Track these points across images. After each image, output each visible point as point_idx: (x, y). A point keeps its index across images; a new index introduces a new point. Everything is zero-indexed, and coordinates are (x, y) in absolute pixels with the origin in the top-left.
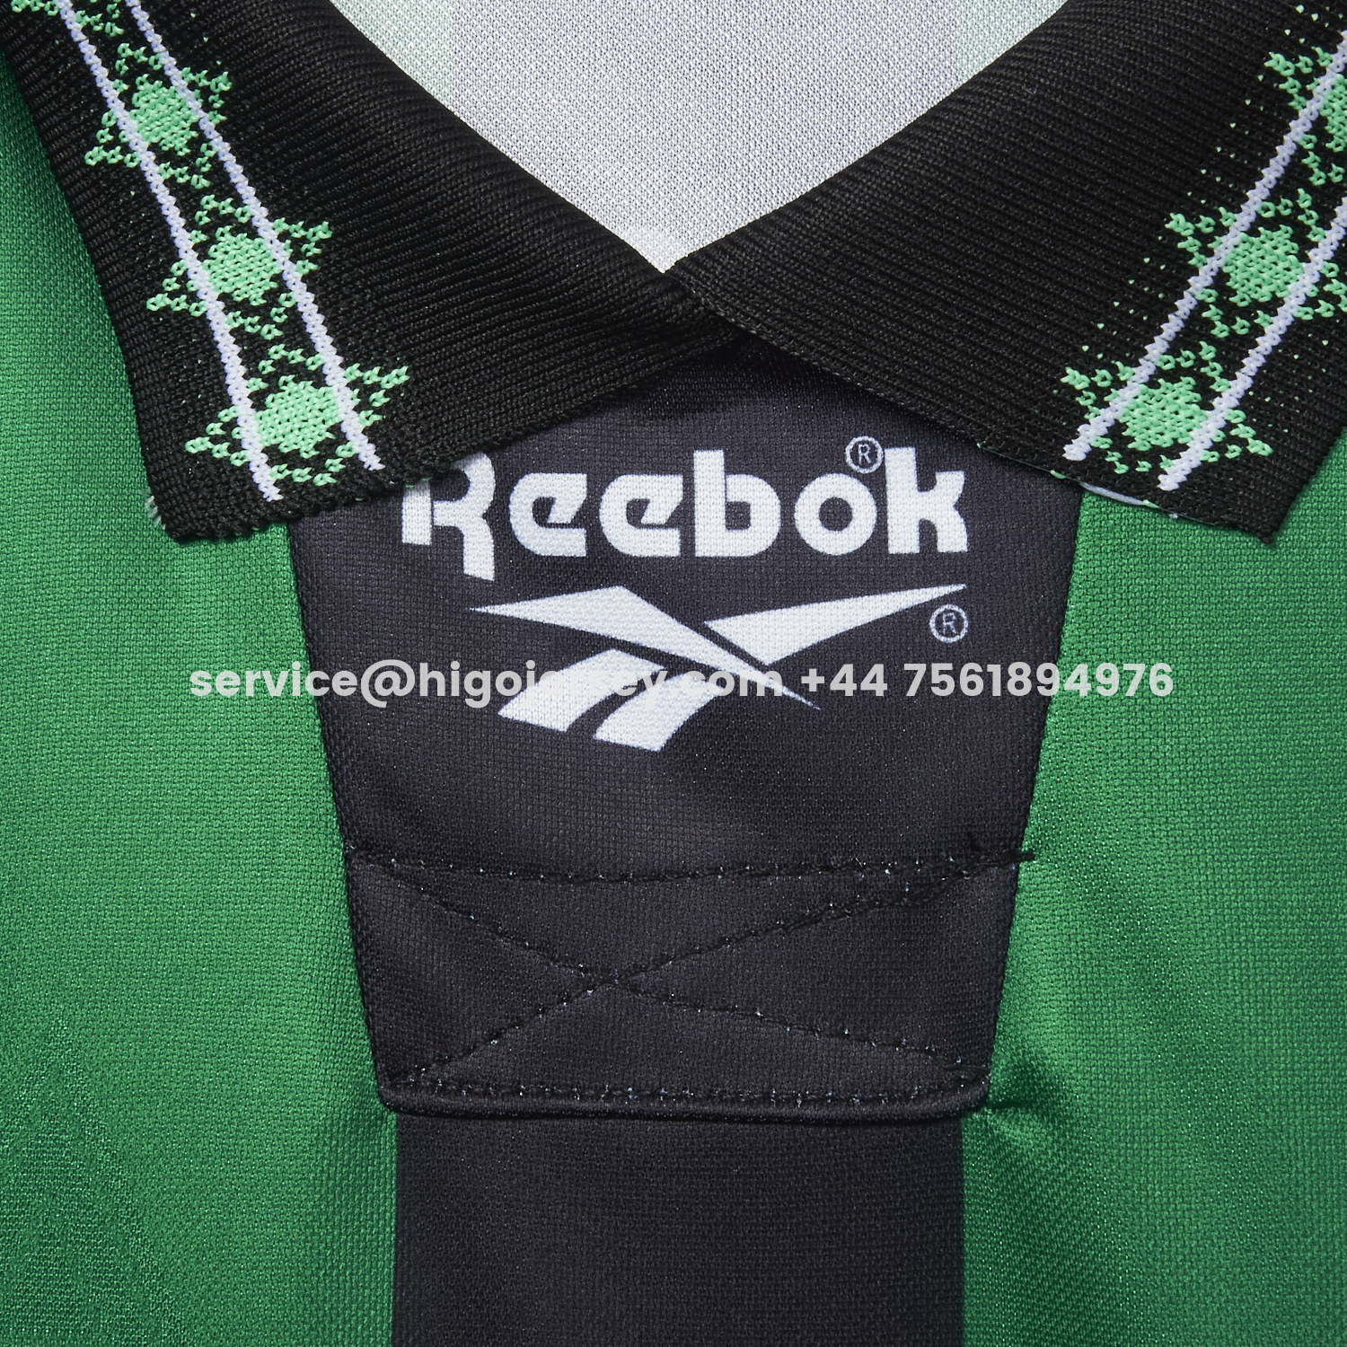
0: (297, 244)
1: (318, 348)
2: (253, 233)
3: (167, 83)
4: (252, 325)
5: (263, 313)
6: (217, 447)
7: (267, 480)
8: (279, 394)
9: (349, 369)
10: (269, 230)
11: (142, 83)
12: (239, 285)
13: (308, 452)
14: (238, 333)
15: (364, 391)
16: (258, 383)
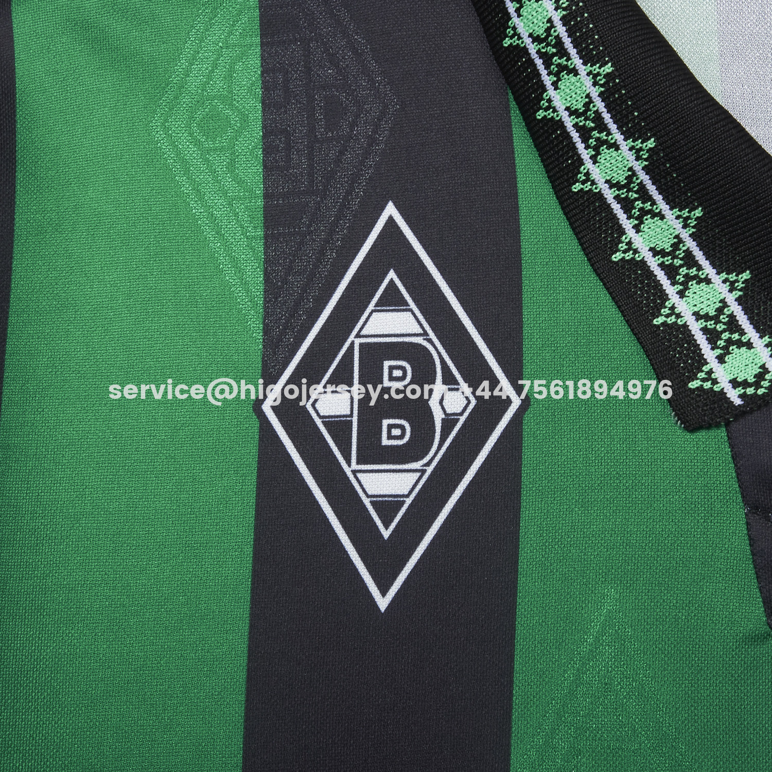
0: (732, 284)
1: (746, 331)
2: (708, 281)
4: (710, 325)
5: (716, 319)
6: (705, 384)
7: (734, 396)
8: (730, 355)
9: (764, 339)
10: (717, 279)
11: (647, 220)
12: (702, 307)
13: (751, 380)
14: (705, 330)
16: (719, 351)
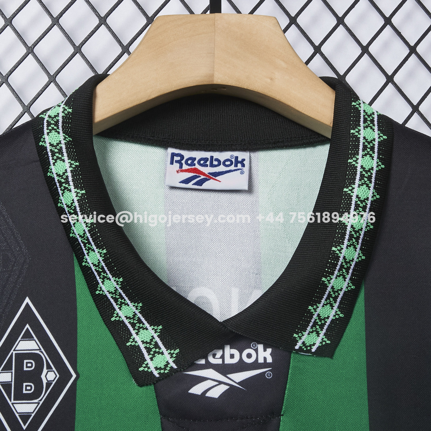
0: (156, 330)
1: (161, 348)
2: (147, 329)
3: (128, 305)
4: (148, 346)
5: (150, 343)
6: (145, 369)
7: (156, 373)
8: (155, 357)
9: (168, 351)
10: (150, 328)
11: (123, 306)
12: (145, 339)
13: (163, 367)
14: (146, 348)
15: (171, 354)
16: (151, 356)
